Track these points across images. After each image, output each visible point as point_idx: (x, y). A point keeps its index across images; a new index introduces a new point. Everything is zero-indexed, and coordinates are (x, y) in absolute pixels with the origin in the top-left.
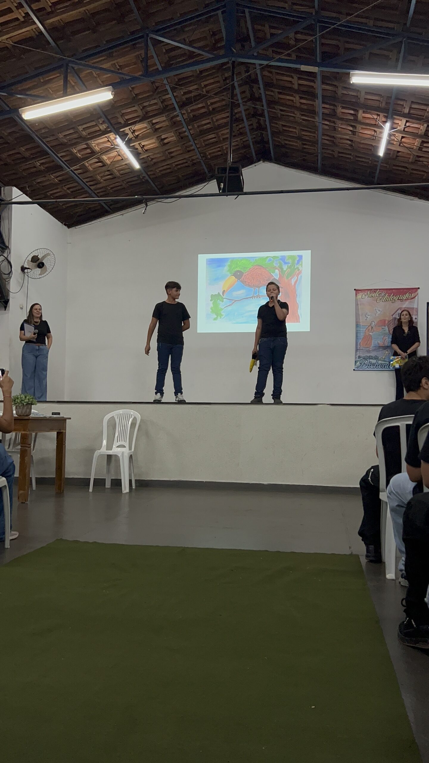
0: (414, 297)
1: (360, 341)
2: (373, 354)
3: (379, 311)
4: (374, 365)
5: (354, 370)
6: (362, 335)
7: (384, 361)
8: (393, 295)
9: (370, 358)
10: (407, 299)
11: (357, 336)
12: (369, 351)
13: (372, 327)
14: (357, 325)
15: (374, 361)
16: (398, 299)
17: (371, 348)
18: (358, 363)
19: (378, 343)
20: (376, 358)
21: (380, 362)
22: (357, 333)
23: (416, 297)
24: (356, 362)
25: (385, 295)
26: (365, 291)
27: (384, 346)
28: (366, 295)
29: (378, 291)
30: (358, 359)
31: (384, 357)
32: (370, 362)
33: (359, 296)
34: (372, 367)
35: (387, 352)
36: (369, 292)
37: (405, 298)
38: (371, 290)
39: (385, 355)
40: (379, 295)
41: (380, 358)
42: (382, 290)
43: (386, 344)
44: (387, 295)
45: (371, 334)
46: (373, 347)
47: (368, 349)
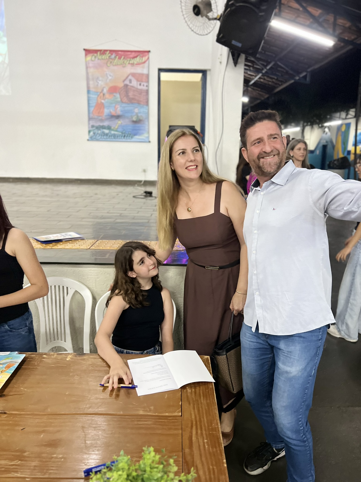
0: (145, 62)
1: (92, 109)
2: (106, 124)
3: (110, 76)
4: (107, 135)
5: (88, 140)
6: (93, 103)
7: (116, 131)
8: (124, 58)
9: (103, 127)
10: (138, 64)
11: (89, 104)
12: (102, 120)
13: (104, 94)
14: (89, 92)
15: (106, 131)
16: (129, 63)
17: (104, 117)
18: (92, 133)
19: (110, 112)
20: (109, 128)
21: (113, 132)
22: (89, 100)
23: (147, 62)
24: (89, 132)
25: (115, 57)
26: (96, 51)
27: (115, 115)
28: (95, 57)
29: (108, 52)
30: (91, 129)
31: (116, 127)
32: (103, 132)
33: (89, 58)
34: (105, 137)
35: (119, 122)
36: (99, 53)
37: (135, 63)
38: (100, 51)
39: (118, 125)
40: (109, 57)
41: (112, 128)
42: (111, 52)
43: (119, 112)
44: (117, 57)
45: (103, 101)
46: (106, 116)
47: (100, 118)
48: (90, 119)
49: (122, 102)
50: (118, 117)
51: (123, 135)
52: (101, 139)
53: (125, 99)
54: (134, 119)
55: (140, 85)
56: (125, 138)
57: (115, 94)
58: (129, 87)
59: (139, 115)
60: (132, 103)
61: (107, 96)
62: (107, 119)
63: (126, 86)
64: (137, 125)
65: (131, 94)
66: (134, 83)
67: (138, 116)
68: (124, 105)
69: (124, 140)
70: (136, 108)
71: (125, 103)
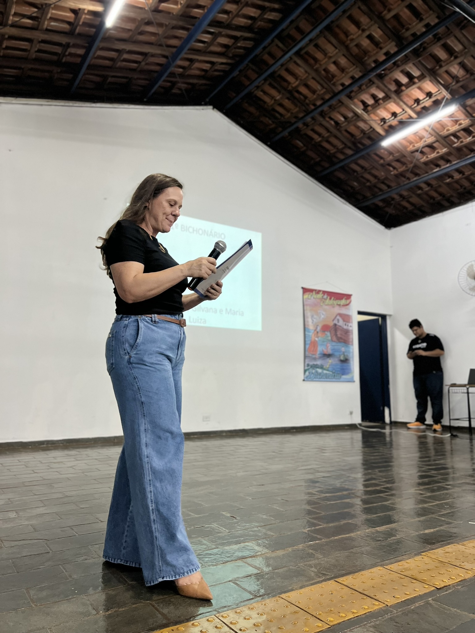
0: (348, 304)
1: (307, 346)
2: (319, 362)
3: (323, 314)
4: (320, 374)
5: (304, 380)
7: (328, 370)
8: (334, 299)
10: (344, 305)
13: (317, 332)
14: (305, 329)
16: (337, 304)
17: (317, 356)
19: (323, 350)
21: (325, 372)
23: (350, 305)
24: (305, 371)
25: (327, 298)
26: (311, 291)
27: (327, 353)
28: (311, 296)
29: (321, 292)
30: (306, 368)
31: (328, 366)
32: (317, 372)
33: (306, 296)
34: (318, 377)
35: (330, 361)
36: (314, 293)
37: (342, 304)
38: (315, 290)
39: (329, 364)
40: (323, 297)
41: (324, 367)
42: (324, 292)
43: (329, 351)
44: (329, 298)
45: (317, 339)
46: (319, 354)
47: (314, 356)
48: (305, 357)
49: (332, 340)
50: (329, 356)
51: (333, 375)
52: (315, 380)
53: (335, 338)
54: (342, 358)
55: (345, 325)
56: (335, 377)
57: (326, 333)
58: (337, 326)
59: (346, 354)
60: (340, 342)
61: (320, 334)
62: (320, 358)
63: (335, 325)
64: (345, 364)
65: (339, 333)
66: (341, 323)
67: (344, 355)
68: (334, 344)
69: (334, 380)
70: (343, 347)
71: (334, 341)
